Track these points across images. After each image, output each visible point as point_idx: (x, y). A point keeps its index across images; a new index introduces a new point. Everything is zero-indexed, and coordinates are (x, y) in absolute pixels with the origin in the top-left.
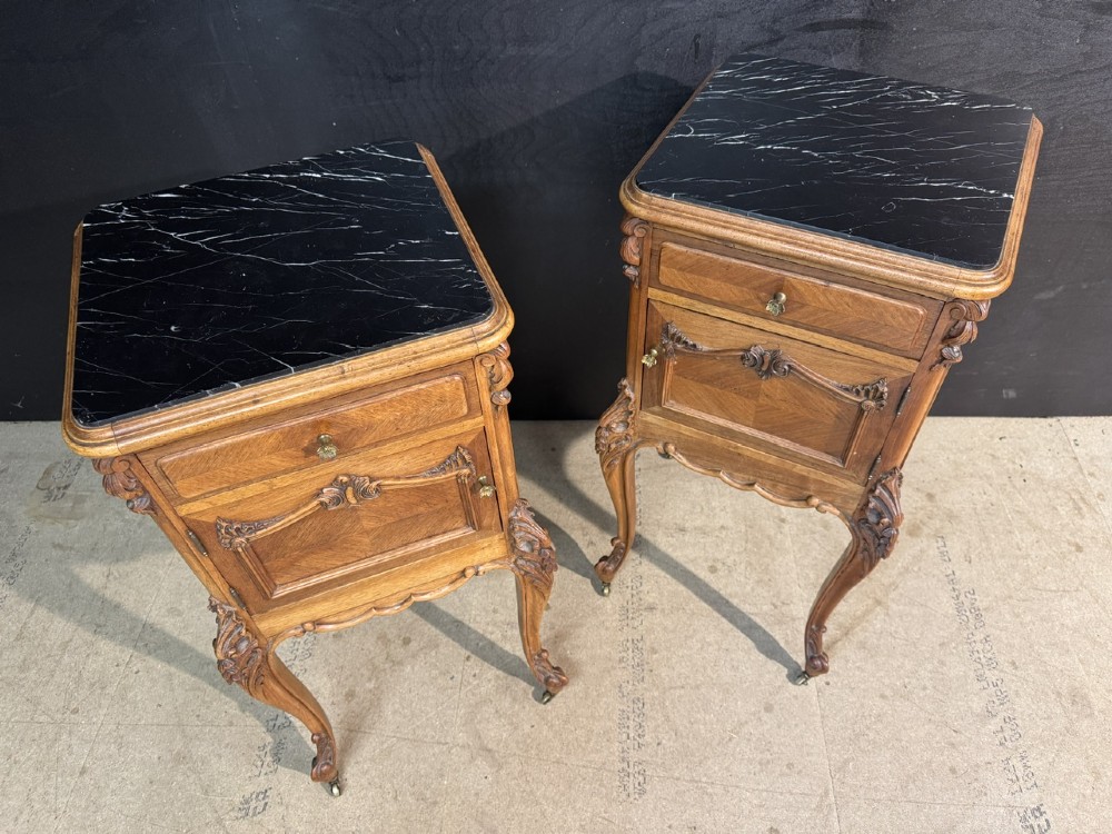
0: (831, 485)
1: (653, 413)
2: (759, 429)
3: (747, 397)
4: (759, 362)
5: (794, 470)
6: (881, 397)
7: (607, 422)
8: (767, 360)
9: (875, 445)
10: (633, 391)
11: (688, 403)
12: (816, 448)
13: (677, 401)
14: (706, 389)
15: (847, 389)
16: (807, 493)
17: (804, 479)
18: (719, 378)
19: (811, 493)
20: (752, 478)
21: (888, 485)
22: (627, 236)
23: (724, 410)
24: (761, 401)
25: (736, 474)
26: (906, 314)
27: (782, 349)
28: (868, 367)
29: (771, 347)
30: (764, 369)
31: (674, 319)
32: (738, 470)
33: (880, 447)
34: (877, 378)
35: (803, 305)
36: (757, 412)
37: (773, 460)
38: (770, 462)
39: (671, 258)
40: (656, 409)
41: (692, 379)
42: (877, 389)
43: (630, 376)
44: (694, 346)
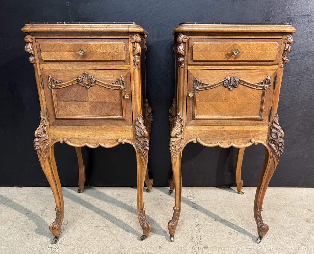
0: (257, 131)
1: (191, 125)
2: (231, 115)
3: (225, 102)
4: (230, 82)
5: (245, 129)
6: (270, 83)
7: (175, 134)
8: (232, 80)
9: (270, 105)
10: (183, 117)
11: (204, 114)
12: (251, 115)
13: (200, 114)
14: (211, 104)
15: (259, 84)
16: (249, 139)
17: (248, 132)
18: (215, 97)
19: (251, 138)
20: (229, 141)
21: (276, 121)
22: (180, 44)
23: (218, 111)
24: (230, 101)
25: (223, 142)
26: (273, 46)
27: (236, 75)
28: (263, 72)
29: (232, 75)
30: (231, 85)
31: (198, 76)
32: (224, 139)
33: (271, 105)
34: (266, 76)
35: (243, 52)
36: (229, 107)
37: (236, 128)
38: (236, 129)
39: (197, 47)
40: (192, 122)
41: (205, 101)
42: (268, 79)
43: (181, 110)
44: (206, 85)
